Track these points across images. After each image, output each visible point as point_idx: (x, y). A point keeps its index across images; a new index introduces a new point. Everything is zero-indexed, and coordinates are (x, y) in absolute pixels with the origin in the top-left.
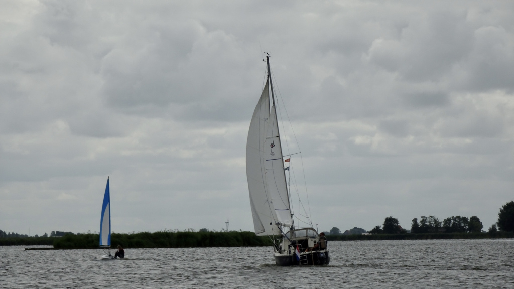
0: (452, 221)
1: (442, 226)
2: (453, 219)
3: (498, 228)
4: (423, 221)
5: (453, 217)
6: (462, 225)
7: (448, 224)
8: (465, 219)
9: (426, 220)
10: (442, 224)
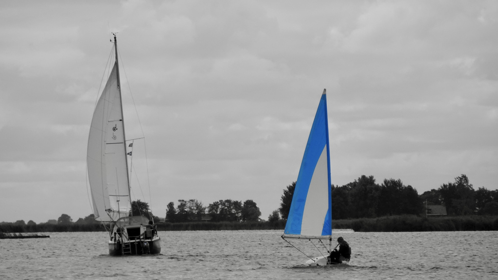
0: (220, 206)
1: (206, 213)
2: (221, 204)
3: (280, 216)
4: (182, 206)
5: (221, 201)
6: (233, 211)
7: (214, 211)
8: (237, 204)
9: (185, 205)
10: (207, 210)
